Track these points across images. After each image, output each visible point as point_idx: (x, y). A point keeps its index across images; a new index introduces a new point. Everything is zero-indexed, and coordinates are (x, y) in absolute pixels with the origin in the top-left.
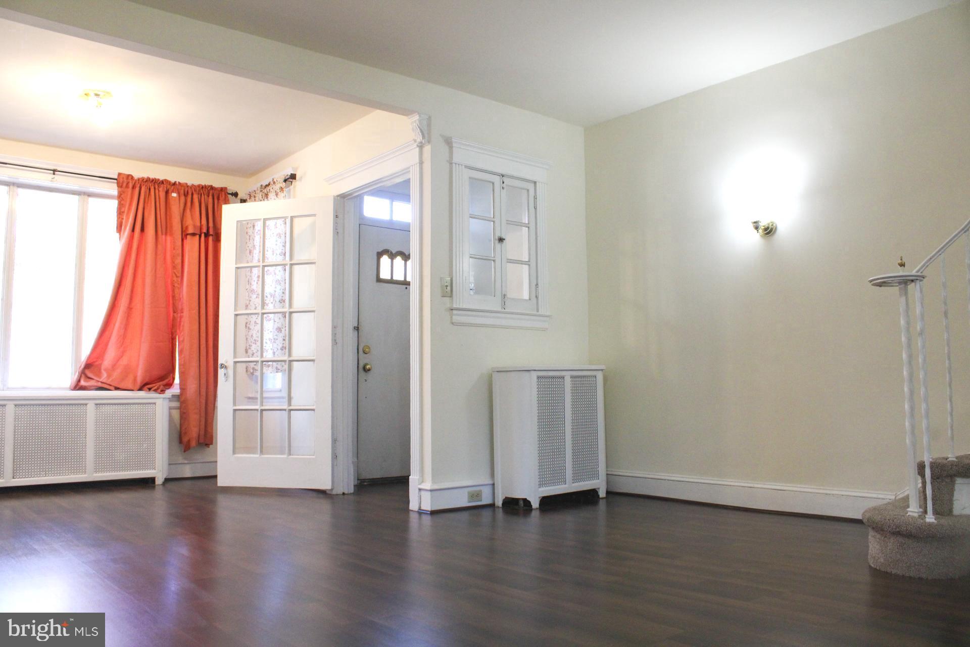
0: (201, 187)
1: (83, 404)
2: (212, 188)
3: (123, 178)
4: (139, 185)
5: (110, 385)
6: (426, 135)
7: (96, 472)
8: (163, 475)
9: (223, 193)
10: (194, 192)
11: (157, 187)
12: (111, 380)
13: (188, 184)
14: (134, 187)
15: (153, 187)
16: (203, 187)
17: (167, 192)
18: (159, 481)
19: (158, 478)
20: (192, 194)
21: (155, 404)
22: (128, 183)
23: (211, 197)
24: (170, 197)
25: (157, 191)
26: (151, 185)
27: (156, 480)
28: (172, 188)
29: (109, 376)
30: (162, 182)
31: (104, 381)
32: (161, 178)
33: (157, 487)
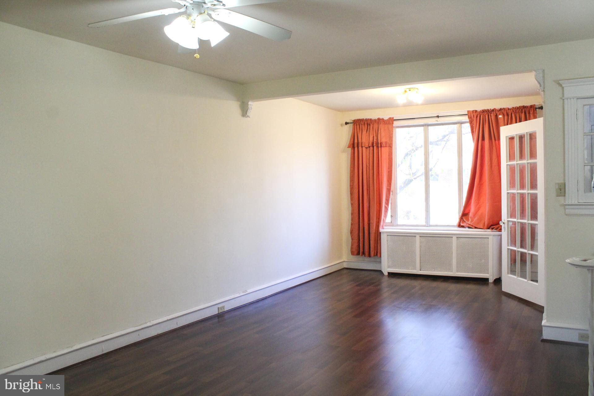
0: (517, 108)
1: (451, 237)
2: (524, 107)
3: (471, 113)
4: (479, 115)
5: (473, 226)
6: (542, 86)
7: (457, 272)
8: (493, 278)
9: (532, 109)
10: (512, 113)
11: (489, 114)
12: (472, 223)
13: (509, 108)
14: (477, 117)
15: (487, 115)
16: (518, 108)
17: (496, 116)
18: (491, 280)
19: (490, 279)
20: (511, 114)
21: (488, 238)
22: (474, 115)
23: (523, 114)
24: (498, 118)
25: (490, 116)
26: (486, 113)
27: (489, 279)
28: (499, 113)
29: (472, 221)
30: (493, 110)
31: (469, 223)
32: (492, 108)
33: (490, 284)
